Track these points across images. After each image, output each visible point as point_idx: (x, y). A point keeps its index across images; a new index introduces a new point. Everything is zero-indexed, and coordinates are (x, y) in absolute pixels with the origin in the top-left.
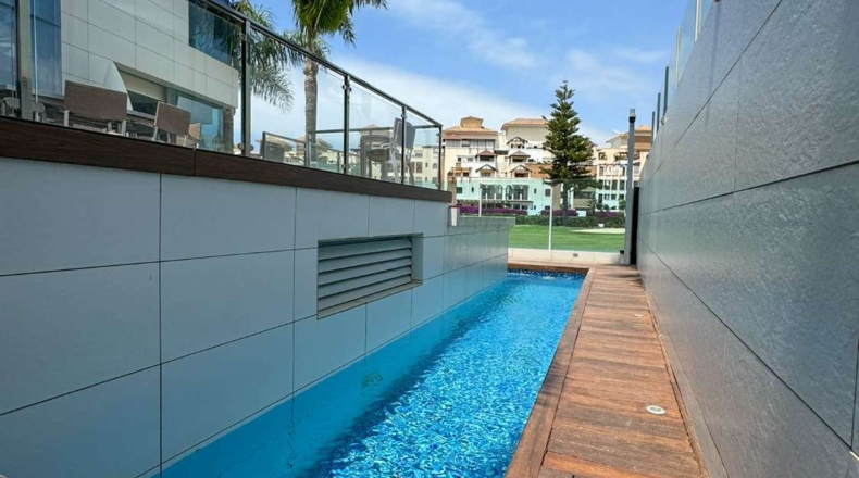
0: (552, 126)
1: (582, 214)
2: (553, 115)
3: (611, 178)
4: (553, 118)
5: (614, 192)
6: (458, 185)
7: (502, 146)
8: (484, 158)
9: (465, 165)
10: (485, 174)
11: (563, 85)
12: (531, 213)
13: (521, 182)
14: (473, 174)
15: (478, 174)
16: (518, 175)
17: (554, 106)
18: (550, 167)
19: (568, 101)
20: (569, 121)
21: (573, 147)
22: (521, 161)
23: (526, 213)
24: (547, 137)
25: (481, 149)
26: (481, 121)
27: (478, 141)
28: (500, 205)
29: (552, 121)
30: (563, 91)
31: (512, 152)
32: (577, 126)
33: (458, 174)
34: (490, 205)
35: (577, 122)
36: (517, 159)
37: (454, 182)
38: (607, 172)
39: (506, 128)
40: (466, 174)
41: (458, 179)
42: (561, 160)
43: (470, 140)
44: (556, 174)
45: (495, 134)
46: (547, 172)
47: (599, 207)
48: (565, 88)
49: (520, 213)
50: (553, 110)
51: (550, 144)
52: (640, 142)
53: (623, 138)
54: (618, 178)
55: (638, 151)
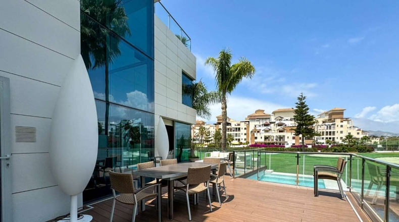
0: (296, 111)
1: (309, 146)
2: (297, 107)
3: (321, 131)
4: (297, 108)
5: (323, 137)
6: (256, 136)
7: (273, 120)
8: (266, 125)
9: (258, 128)
10: (266, 131)
11: (301, 95)
12: (287, 146)
13: (282, 134)
14: (261, 131)
15: (263, 132)
16: (280, 131)
17: (297, 103)
18: (295, 128)
19: (303, 101)
20: (304, 109)
21: (307, 120)
22: (281, 126)
23: (284, 147)
24: (294, 116)
25: (264, 122)
26: (264, 111)
27: (263, 119)
28: (273, 144)
29: (296, 110)
30: (301, 97)
31: (277, 122)
32: (308, 111)
33: (255, 132)
34: (269, 144)
35: (308, 109)
36: (280, 125)
37: (254, 134)
38: (319, 128)
39: (274, 113)
40: (258, 132)
41: (255, 134)
42: (300, 125)
43: (260, 119)
44: (298, 131)
45: (270, 115)
46: (294, 130)
47: (317, 143)
49: (282, 147)
50: (297, 105)
51: (296, 119)
52: (335, 115)
53: (326, 113)
54: (325, 131)
55: (334, 119)
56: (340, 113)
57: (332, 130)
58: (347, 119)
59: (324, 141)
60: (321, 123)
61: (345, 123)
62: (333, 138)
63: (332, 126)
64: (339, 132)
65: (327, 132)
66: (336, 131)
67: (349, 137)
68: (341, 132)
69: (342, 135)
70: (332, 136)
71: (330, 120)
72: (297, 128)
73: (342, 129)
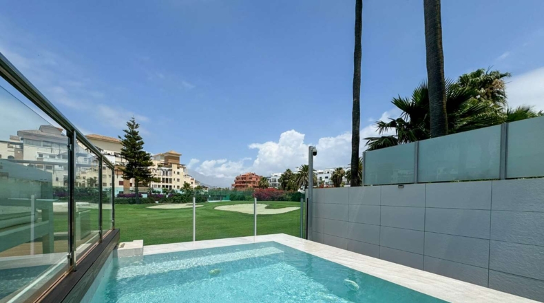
0: (125, 143)
1: (145, 196)
2: (125, 136)
5: (159, 184)
11: (132, 120)
17: (126, 131)
18: (124, 168)
19: (136, 130)
20: (137, 142)
24: (122, 149)
29: (125, 140)
30: (132, 123)
32: (143, 146)
35: (143, 143)
43: (52, 143)
44: (128, 173)
46: (122, 170)
47: (154, 192)
48: (133, 122)
50: (126, 134)
51: (125, 155)
52: (171, 159)
53: (162, 156)
54: (161, 177)
55: (171, 164)
56: (176, 158)
57: (169, 177)
58: (183, 166)
59: (160, 190)
60: (156, 167)
61: (181, 170)
62: (170, 186)
63: (169, 172)
64: (176, 180)
65: (163, 179)
66: (172, 178)
67: (187, 185)
68: (178, 180)
69: (178, 184)
70: (169, 184)
71: (166, 164)
72: (127, 169)
73: (178, 177)
